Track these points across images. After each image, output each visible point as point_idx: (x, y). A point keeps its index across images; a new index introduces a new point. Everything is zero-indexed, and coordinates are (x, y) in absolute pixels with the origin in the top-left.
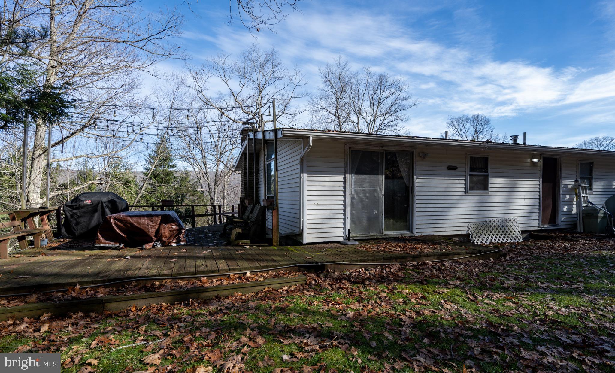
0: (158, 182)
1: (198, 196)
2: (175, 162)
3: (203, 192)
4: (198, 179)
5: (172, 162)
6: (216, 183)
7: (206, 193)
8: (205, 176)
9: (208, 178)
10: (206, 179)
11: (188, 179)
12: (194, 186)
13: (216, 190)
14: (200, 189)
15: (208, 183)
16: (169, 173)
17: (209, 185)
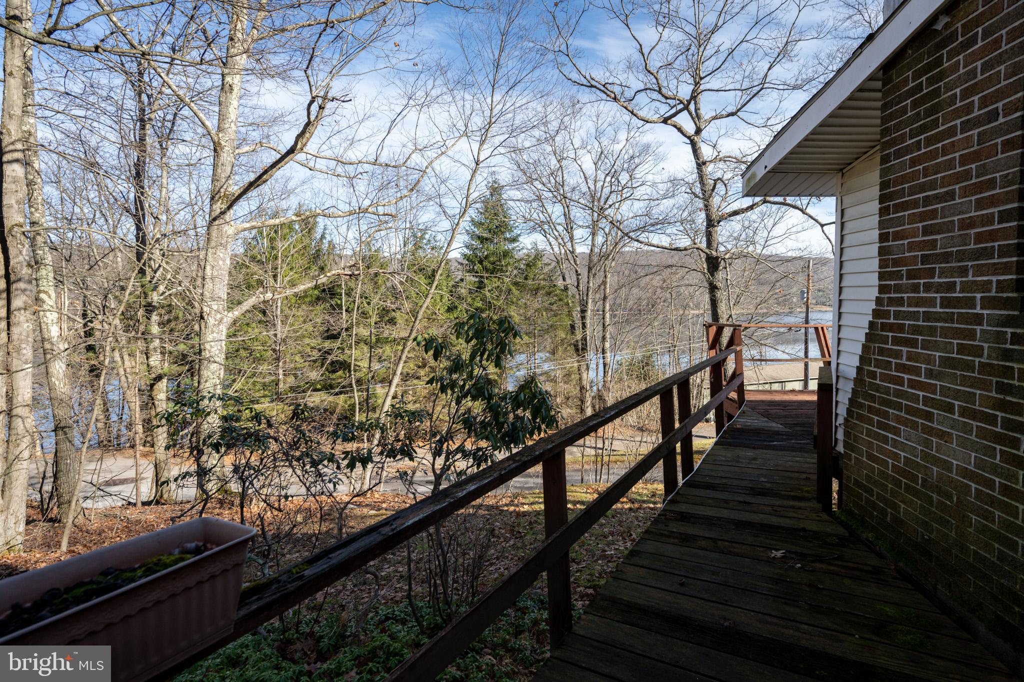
0: (486, 269)
1: (556, 295)
2: (517, 232)
3: (566, 289)
4: (558, 263)
5: (511, 231)
6: (590, 269)
7: (572, 290)
8: (570, 256)
9: (575, 261)
10: (572, 262)
11: (539, 264)
12: (549, 277)
13: (591, 285)
14: (560, 283)
15: (577, 271)
16: (506, 254)
17: (578, 275)
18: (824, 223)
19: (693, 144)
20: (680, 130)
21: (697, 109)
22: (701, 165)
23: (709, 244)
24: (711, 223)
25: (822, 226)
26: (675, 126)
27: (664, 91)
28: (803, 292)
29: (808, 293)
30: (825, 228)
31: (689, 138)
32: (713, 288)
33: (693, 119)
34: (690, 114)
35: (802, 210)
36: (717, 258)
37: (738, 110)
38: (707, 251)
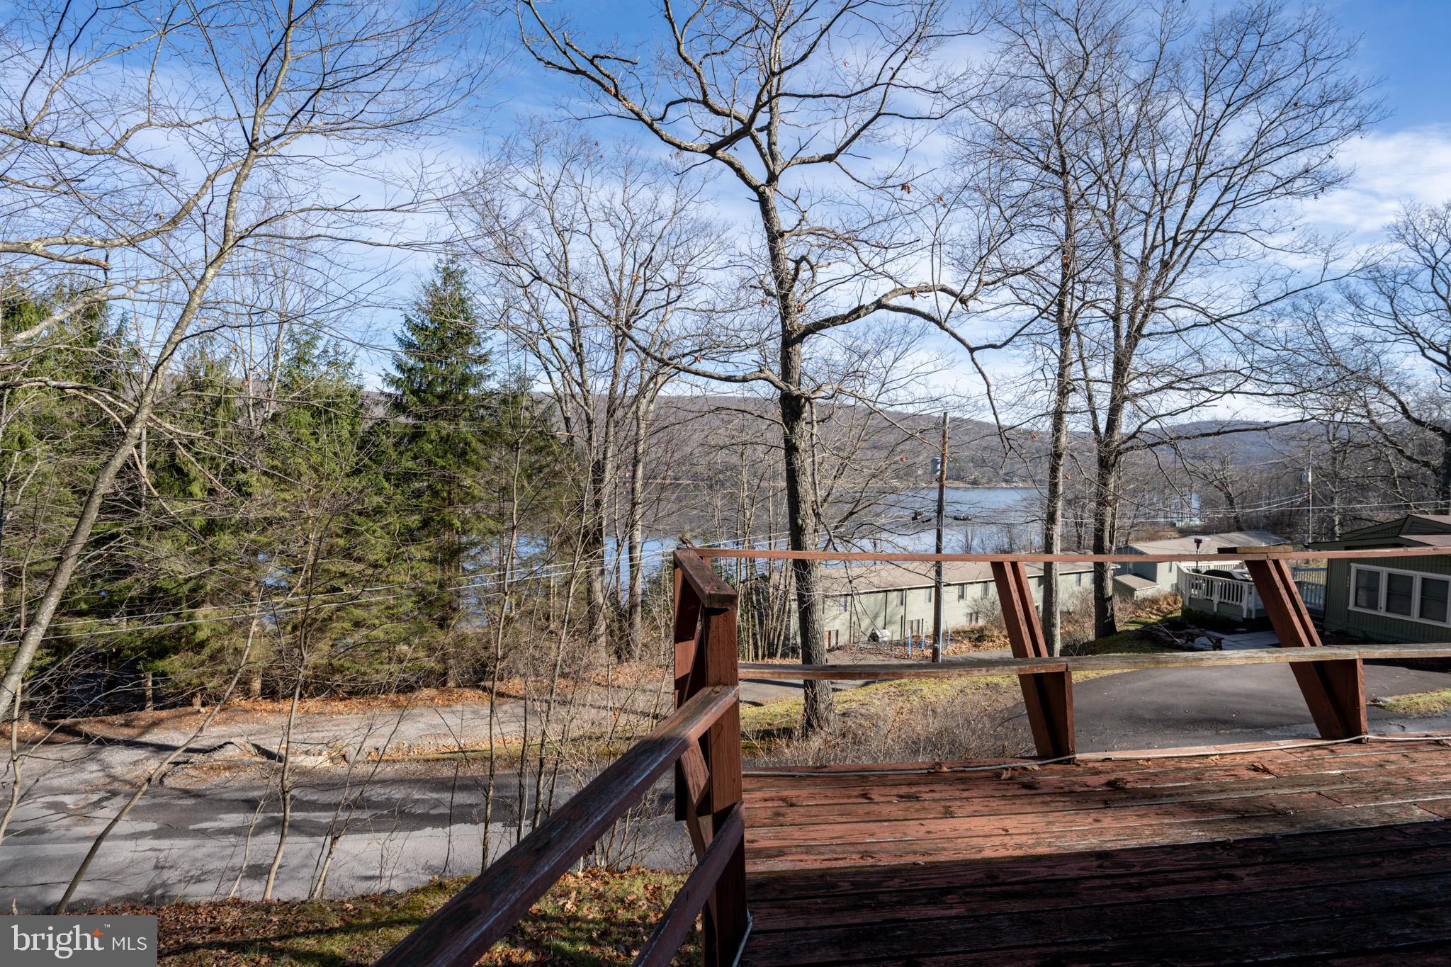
3: (570, 442)
5: (476, 344)
6: (610, 415)
7: (579, 444)
9: (586, 400)
11: (524, 401)
14: (561, 432)
15: (588, 417)
17: (590, 422)
18: (973, 346)
19: (763, 201)
20: (739, 172)
21: (771, 144)
22: (774, 236)
23: (786, 372)
24: (790, 340)
25: (972, 350)
26: (731, 164)
27: (712, 99)
28: (934, 462)
29: (942, 463)
30: (976, 354)
31: (756, 188)
32: (791, 449)
33: (763, 156)
34: (758, 146)
35: (939, 324)
36: (799, 397)
37: (839, 151)
38: (782, 384)
